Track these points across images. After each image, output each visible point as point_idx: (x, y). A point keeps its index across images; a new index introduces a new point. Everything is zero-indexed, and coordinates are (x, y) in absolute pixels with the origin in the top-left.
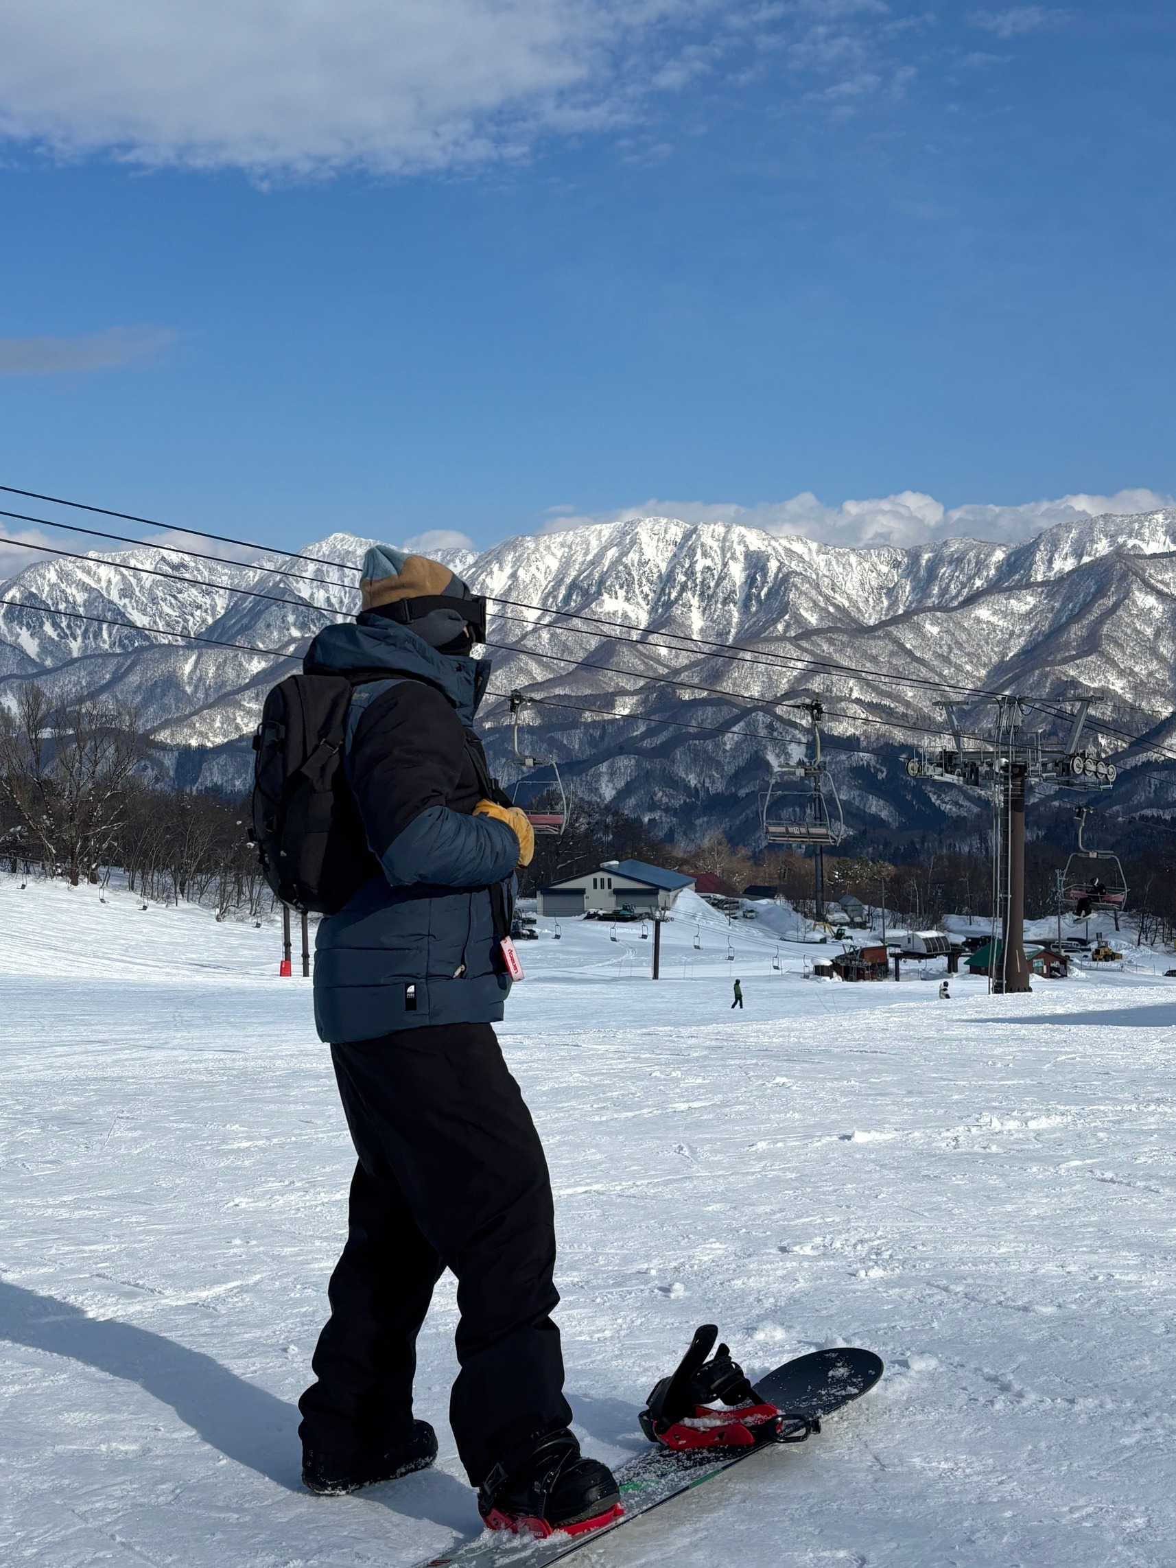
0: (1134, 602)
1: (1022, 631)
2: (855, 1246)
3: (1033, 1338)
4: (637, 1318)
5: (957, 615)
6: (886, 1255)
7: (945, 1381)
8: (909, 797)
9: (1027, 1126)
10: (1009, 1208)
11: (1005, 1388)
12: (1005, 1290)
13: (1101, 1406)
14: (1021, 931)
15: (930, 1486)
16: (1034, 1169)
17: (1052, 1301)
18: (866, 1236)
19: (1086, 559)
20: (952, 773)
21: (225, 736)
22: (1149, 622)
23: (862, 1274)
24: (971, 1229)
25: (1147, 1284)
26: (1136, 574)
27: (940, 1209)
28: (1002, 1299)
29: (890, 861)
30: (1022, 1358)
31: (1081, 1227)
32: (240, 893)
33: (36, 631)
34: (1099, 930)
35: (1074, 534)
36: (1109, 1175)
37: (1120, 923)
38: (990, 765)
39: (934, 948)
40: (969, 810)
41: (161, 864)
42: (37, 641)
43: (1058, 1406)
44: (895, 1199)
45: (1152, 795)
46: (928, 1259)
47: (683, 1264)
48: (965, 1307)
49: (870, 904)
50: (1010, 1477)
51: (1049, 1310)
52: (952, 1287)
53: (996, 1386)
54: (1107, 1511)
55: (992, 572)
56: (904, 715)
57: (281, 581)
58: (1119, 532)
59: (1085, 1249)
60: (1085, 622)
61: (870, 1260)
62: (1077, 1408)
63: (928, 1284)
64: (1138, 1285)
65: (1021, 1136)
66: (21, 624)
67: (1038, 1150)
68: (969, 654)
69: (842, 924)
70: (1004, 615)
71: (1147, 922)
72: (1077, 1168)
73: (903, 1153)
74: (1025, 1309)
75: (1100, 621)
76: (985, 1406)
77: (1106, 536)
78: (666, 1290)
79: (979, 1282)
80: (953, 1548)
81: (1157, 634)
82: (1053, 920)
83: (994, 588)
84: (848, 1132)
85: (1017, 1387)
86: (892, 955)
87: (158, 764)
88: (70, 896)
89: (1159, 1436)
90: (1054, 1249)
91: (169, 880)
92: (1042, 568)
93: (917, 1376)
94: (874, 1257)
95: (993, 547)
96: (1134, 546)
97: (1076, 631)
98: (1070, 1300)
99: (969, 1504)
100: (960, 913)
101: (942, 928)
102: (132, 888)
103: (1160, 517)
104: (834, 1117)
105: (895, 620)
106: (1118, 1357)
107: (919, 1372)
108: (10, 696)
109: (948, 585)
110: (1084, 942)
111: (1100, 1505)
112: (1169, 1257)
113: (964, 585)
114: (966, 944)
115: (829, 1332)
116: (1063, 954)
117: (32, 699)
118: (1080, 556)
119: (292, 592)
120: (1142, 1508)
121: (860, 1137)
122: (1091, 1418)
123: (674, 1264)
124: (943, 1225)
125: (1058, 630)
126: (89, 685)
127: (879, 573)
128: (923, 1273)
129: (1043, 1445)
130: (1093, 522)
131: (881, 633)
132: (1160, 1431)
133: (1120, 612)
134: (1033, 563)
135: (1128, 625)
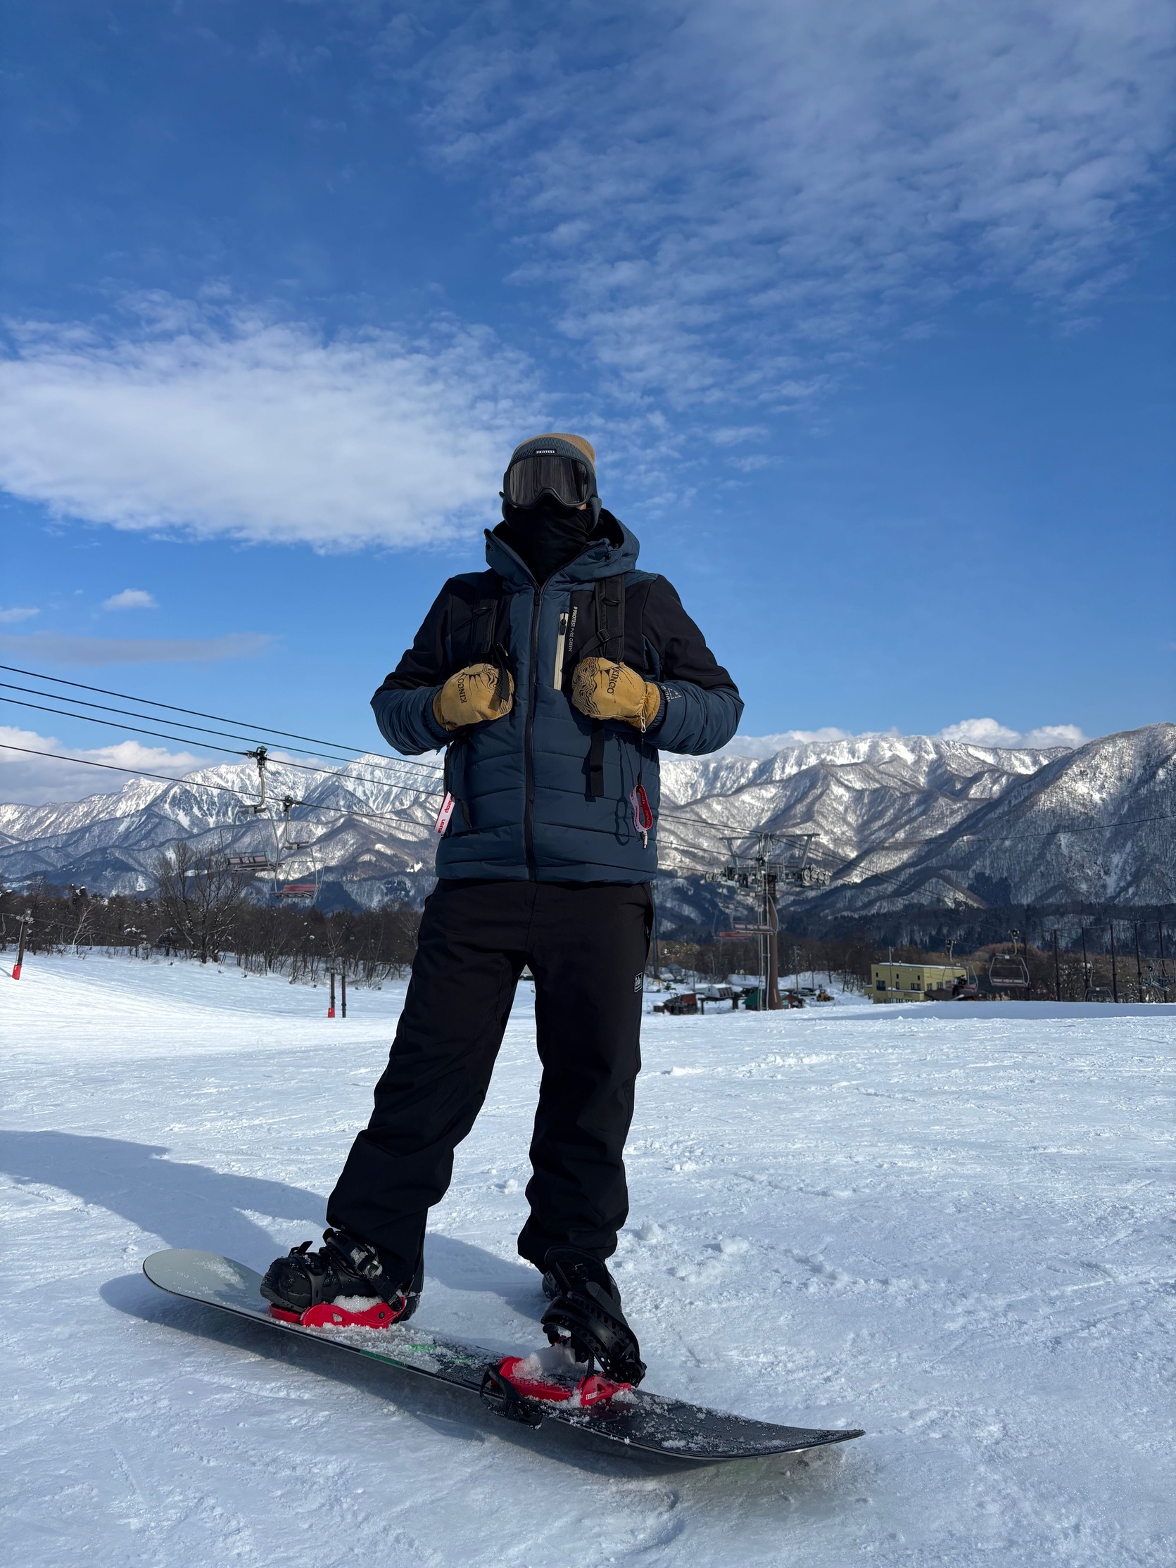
0: (832, 792)
1: (769, 808)
2: (671, 1147)
3: (835, 1220)
4: (471, 1211)
5: (731, 799)
6: (698, 1152)
7: (757, 1264)
8: (707, 906)
9: (802, 1062)
10: (797, 1115)
11: (817, 1270)
12: (803, 1178)
13: (916, 1287)
14: (776, 984)
15: (750, 1386)
16: (813, 1089)
17: (846, 1187)
18: (681, 1139)
19: (804, 767)
20: (732, 880)
21: (300, 873)
22: (841, 803)
23: (677, 1168)
24: (768, 1131)
25: (927, 1169)
26: (833, 776)
27: (741, 1117)
28: (802, 1185)
29: (697, 943)
30: (828, 1239)
31: (858, 1127)
32: (305, 967)
33: (188, 812)
34: (820, 983)
35: (796, 753)
36: (872, 1091)
37: (832, 979)
38: (755, 875)
39: (724, 995)
40: (742, 913)
41: (257, 951)
42: (188, 818)
43: (871, 1287)
44: (705, 1112)
45: (847, 904)
46: (734, 1155)
47: (522, 1165)
48: (770, 1193)
49: (686, 968)
50: (837, 1373)
51: (846, 1194)
52: (757, 1177)
53: (807, 1267)
54: (953, 1416)
55: (751, 775)
56: (703, 857)
57: (336, 781)
58: (822, 752)
59: (866, 1143)
60: (805, 803)
61: (685, 1156)
62: (892, 1289)
63: (736, 1175)
64: (920, 1170)
65: (799, 1068)
66: (179, 808)
67: (813, 1077)
68: (739, 822)
69: (669, 981)
70: (759, 799)
71: (848, 978)
72: (845, 1087)
73: (710, 1081)
74: (824, 1194)
75: (813, 803)
76: (799, 1289)
77: (815, 754)
78: (502, 1187)
79: (780, 1172)
80: (784, 1474)
81: (846, 810)
82: (793, 977)
83: (752, 783)
84: (668, 1069)
85: (829, 1268)
86: (699, 999)
87: (259, 891)
88: (201, 970)
89: (984, 1319)
90: (840, 1144)
91: (262, 959)
92: (779, 772)
93: (730, 1259)
94: (687, 1154)
95: (750, 760)
96: (831, 760)
97: (800, 808)
98: (862, 1185)
99: (796, 1409)
100: (738, 974)
101: (729, 983)
102: (239, 964)
103: (845, 743)
104: (658, 1060)
105: (696, 802)
106: (920, 1236)
107: (731, 1255)
108: (171, 851)
109: (726, 782)
110: (811, 990)
111: (943, 1408)
112: (939, 1148)
113: (734, 782)
114: (743, 992)
115: (645, 1219)
116: (800, 997)
117: (182, 851)
118: (800, 766)
119: (342, 787)
120: (992, 1411)
121: (678, 1072)
122: (908, 1300)
123: (515, 1165)
124: (745, 1128)
125: (789, 808)
126: (218, 845)
127: (686, 775)
128: (730, 1166)
129: (865, 1332)
130: (807, 746)
131: (688, 809)
132: (983, 1314)
133: (824, 798)
134: (774, 769)
135: (829, 805)
